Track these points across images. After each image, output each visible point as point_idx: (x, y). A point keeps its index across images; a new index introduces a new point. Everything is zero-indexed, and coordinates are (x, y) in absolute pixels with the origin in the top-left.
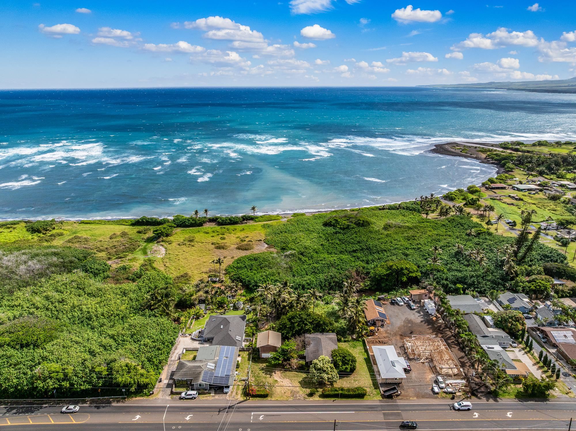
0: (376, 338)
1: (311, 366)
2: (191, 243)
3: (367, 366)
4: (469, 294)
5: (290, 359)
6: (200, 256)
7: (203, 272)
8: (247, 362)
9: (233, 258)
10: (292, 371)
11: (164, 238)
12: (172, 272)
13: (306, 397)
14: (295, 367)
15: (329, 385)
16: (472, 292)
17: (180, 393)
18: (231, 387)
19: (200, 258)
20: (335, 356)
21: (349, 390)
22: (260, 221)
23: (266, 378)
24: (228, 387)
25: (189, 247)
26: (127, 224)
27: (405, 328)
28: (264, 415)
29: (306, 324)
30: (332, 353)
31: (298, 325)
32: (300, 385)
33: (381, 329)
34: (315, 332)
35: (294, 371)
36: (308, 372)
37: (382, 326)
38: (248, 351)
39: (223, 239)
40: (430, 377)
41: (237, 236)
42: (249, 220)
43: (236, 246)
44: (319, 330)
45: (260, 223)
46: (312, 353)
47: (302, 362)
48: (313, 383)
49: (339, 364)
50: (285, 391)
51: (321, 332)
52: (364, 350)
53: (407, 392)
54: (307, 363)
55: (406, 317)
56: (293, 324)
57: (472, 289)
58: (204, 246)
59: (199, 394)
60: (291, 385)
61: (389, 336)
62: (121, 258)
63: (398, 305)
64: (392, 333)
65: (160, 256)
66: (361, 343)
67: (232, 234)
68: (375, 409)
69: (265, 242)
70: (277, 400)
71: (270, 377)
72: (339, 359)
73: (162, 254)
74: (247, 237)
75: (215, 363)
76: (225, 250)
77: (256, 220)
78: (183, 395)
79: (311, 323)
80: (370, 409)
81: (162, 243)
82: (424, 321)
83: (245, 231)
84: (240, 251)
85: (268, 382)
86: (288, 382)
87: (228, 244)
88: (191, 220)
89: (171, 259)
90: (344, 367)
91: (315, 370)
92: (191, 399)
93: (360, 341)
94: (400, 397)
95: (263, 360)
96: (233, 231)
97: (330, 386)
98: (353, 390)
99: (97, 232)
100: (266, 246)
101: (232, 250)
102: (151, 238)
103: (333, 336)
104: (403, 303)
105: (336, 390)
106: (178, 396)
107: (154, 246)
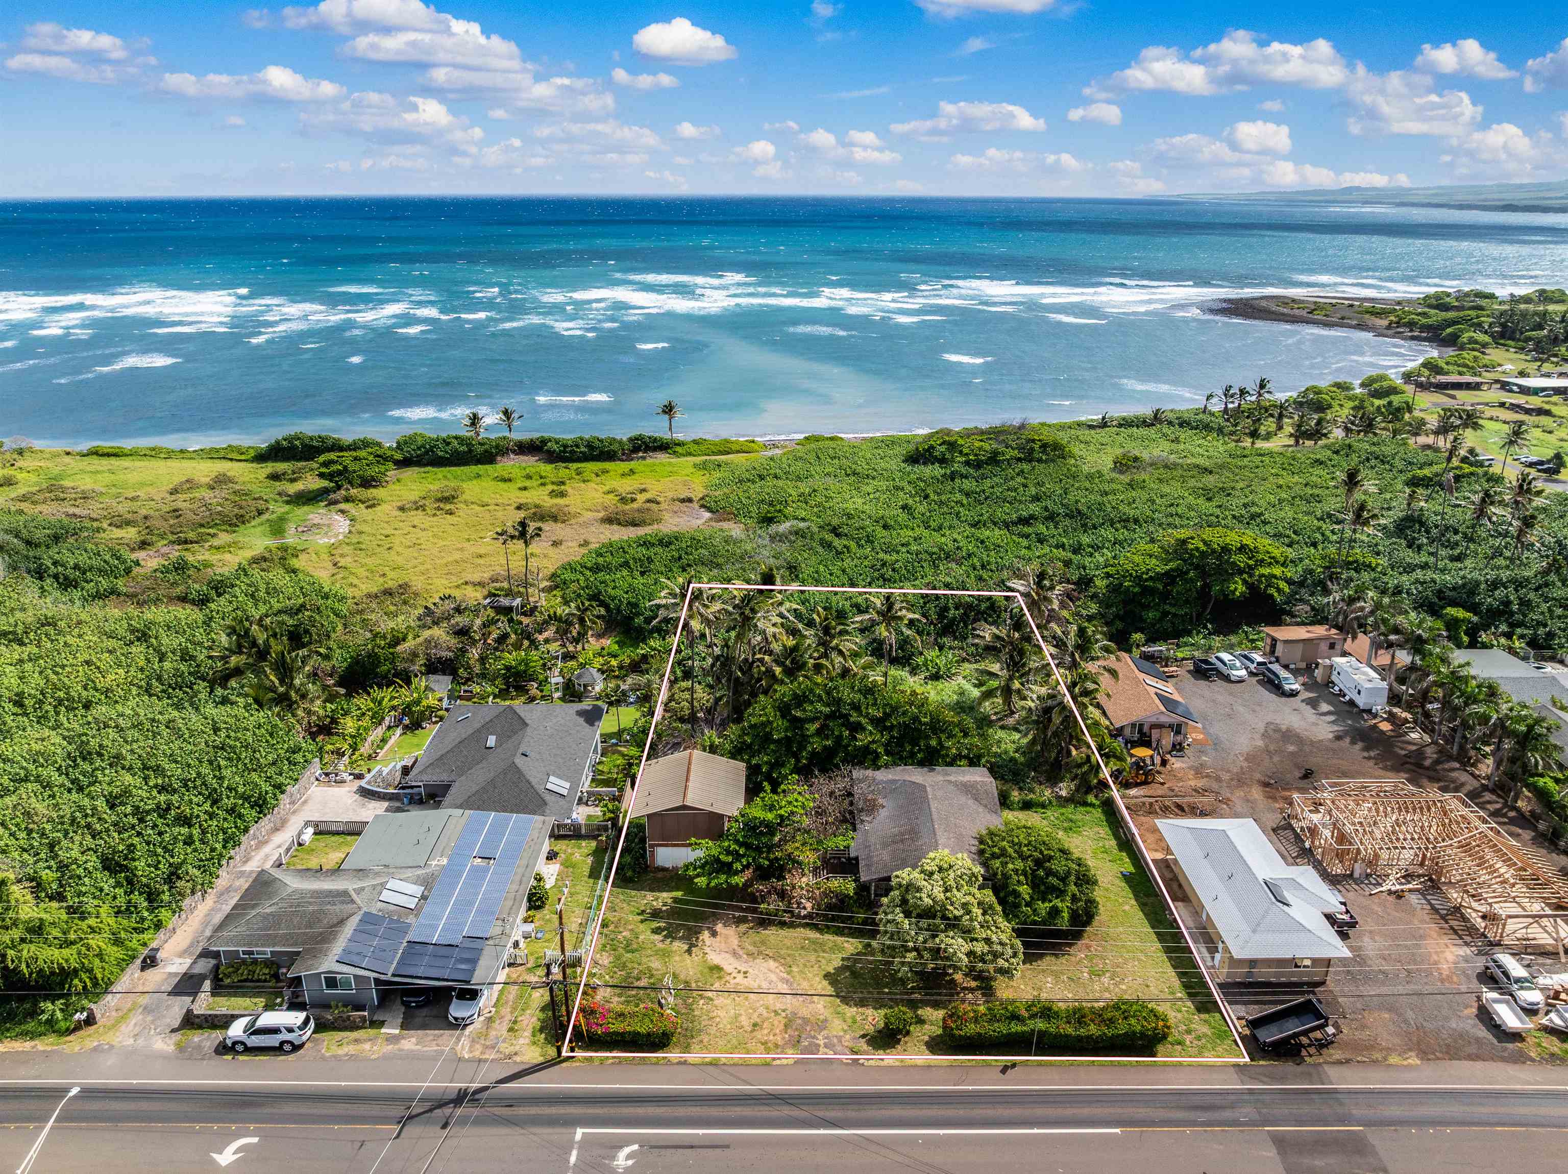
0: (1160, 792)
1: (885, 900)
2: (442, 505)
3: (1143, 906)
4: (1492, 646)
5: (782, 868)
6: (468, 540)
7: (466, 583)
8: (584, 887)
9: (586, 543)
10: (791, 925)
11: (354, 492)
12: (355, 581)
13: (863, 1045)
14: (809, 905)
15: (972, 990)
16: (1503, 640)
17: (224, 1022)
18: (487, 998)
19: (466, 545)
20: (994, 856)
21: (1078, 1016)
22: (690, 454)
23: (665, 955)
24: (471, 995)
25: (435, 515)
26: (243, 457)
27: (1276, 759)
28: (643, 1142)
29: (857, 728)
30: (981, 842)
31: (819, 732)
32: (830, 990)
33: (1176, 763)
34: (895, 764)
35: (806, 925)
36: (868, 930)
37: (1178, 748)
38: (595, 837)
39: (556, 496)
40: (1450, 957)
41: (606, 488)
42: (655, 449)
43: (601, 515)
44: (912, 755)
45: (689, 459)
46: (885, 845)
47: (845, 885)
48: (896, 981)
49: (1017, 894)
50: (755, 1018)
51: (921, 764)
52: (1113, 843)
53: (1363, 1027)
54: (863, 888)
55: (1269, 719)
56: (801, 728)
57: (1503, 628)
58: (487, 515)
59: (321, 1027)
60: (784, 988)
61: (1215, 786)
62: (186, 542)
63: (1227, 679)
64: (1226, 777)
65: (323, 541)
66: (1098, 813)
67: (592, 485)
68: (1227, 1114)
69: (702, 506)
70: (714, 1064)
71: (689, 951)
72: (1016, 871)
73: (337, 535)
74: (644, 490)
75: (427, 882)
76: (559, 525)
77: (679, 449)
78: (237, 1030)
79: (878, 722)
80: (1203, 1117)
81: (343, 506)
82: (1346, 733)
83: (636, 476)
84: (615, 527)
85: (675, 976)
86: (773, 977)
87: (572, 510)
88: (455, 443)
89: (363, 547)
90: (1043, 907)
91: (907, 914)
92: (278, 1050)
93: (1092, 805)
94: (1335, 1053)
95: (660, 875)
96: (597, 475)
97: (978, 994)
98: (1099, 1016)
99: (133, 478)
100: (708, 515)
101: (585, 525)
102: (310, 492)
103: (978, 779)
104: (1243, 673)
105: (1015, 1017)
106: (217, 1036)
107: (316, 514)
